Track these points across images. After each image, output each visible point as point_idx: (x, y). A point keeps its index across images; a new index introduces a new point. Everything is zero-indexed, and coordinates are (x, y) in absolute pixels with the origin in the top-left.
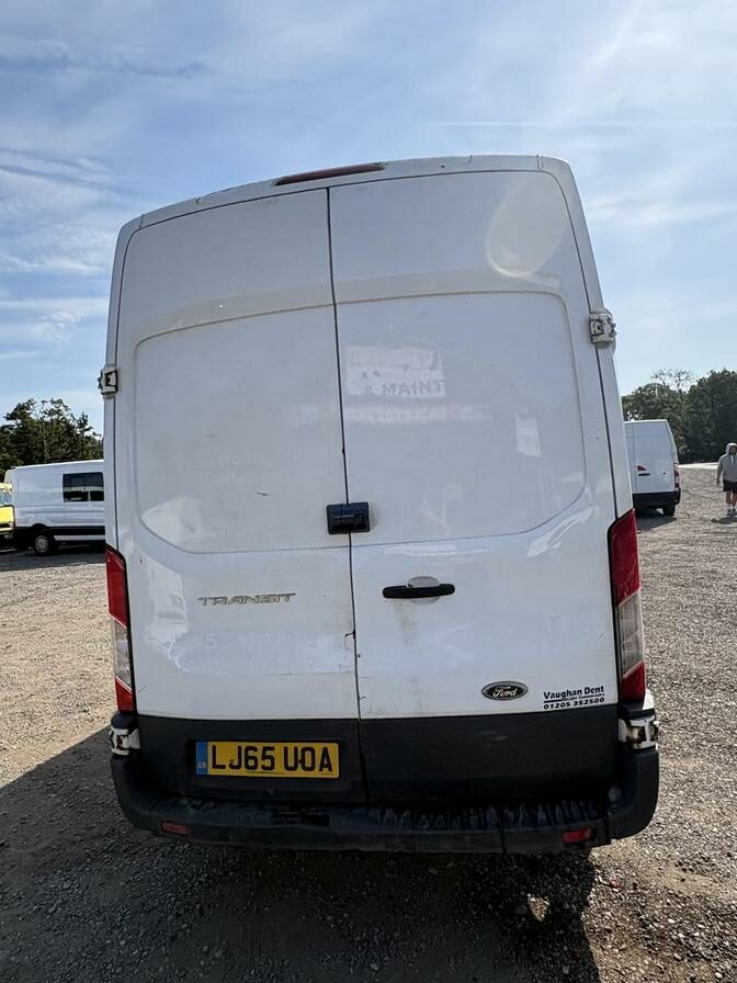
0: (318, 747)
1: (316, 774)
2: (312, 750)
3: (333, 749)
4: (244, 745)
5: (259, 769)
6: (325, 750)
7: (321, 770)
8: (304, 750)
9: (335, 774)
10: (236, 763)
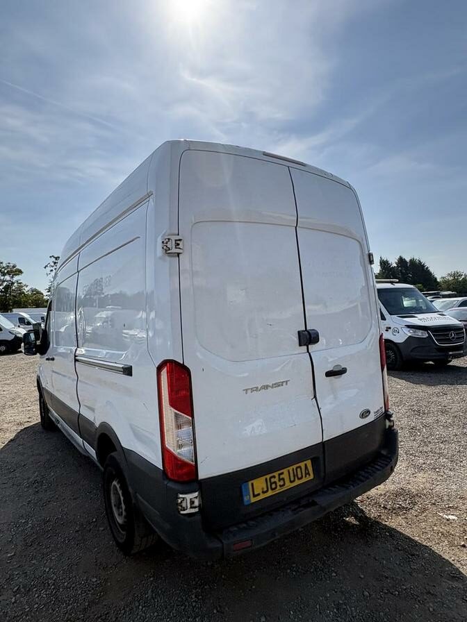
0: (302, 465)
1: (304, 480)
2: (300, 467)
3: (309, 463)
4: (268, 477)
5: (278, 488)
6: (306, 465)
7: (306, 476)
8: (297, 468)
9: (312, 477)
10: (265, 489)
